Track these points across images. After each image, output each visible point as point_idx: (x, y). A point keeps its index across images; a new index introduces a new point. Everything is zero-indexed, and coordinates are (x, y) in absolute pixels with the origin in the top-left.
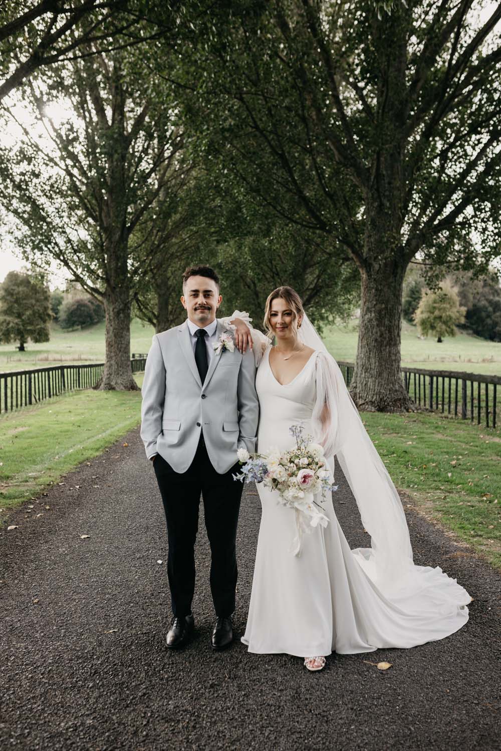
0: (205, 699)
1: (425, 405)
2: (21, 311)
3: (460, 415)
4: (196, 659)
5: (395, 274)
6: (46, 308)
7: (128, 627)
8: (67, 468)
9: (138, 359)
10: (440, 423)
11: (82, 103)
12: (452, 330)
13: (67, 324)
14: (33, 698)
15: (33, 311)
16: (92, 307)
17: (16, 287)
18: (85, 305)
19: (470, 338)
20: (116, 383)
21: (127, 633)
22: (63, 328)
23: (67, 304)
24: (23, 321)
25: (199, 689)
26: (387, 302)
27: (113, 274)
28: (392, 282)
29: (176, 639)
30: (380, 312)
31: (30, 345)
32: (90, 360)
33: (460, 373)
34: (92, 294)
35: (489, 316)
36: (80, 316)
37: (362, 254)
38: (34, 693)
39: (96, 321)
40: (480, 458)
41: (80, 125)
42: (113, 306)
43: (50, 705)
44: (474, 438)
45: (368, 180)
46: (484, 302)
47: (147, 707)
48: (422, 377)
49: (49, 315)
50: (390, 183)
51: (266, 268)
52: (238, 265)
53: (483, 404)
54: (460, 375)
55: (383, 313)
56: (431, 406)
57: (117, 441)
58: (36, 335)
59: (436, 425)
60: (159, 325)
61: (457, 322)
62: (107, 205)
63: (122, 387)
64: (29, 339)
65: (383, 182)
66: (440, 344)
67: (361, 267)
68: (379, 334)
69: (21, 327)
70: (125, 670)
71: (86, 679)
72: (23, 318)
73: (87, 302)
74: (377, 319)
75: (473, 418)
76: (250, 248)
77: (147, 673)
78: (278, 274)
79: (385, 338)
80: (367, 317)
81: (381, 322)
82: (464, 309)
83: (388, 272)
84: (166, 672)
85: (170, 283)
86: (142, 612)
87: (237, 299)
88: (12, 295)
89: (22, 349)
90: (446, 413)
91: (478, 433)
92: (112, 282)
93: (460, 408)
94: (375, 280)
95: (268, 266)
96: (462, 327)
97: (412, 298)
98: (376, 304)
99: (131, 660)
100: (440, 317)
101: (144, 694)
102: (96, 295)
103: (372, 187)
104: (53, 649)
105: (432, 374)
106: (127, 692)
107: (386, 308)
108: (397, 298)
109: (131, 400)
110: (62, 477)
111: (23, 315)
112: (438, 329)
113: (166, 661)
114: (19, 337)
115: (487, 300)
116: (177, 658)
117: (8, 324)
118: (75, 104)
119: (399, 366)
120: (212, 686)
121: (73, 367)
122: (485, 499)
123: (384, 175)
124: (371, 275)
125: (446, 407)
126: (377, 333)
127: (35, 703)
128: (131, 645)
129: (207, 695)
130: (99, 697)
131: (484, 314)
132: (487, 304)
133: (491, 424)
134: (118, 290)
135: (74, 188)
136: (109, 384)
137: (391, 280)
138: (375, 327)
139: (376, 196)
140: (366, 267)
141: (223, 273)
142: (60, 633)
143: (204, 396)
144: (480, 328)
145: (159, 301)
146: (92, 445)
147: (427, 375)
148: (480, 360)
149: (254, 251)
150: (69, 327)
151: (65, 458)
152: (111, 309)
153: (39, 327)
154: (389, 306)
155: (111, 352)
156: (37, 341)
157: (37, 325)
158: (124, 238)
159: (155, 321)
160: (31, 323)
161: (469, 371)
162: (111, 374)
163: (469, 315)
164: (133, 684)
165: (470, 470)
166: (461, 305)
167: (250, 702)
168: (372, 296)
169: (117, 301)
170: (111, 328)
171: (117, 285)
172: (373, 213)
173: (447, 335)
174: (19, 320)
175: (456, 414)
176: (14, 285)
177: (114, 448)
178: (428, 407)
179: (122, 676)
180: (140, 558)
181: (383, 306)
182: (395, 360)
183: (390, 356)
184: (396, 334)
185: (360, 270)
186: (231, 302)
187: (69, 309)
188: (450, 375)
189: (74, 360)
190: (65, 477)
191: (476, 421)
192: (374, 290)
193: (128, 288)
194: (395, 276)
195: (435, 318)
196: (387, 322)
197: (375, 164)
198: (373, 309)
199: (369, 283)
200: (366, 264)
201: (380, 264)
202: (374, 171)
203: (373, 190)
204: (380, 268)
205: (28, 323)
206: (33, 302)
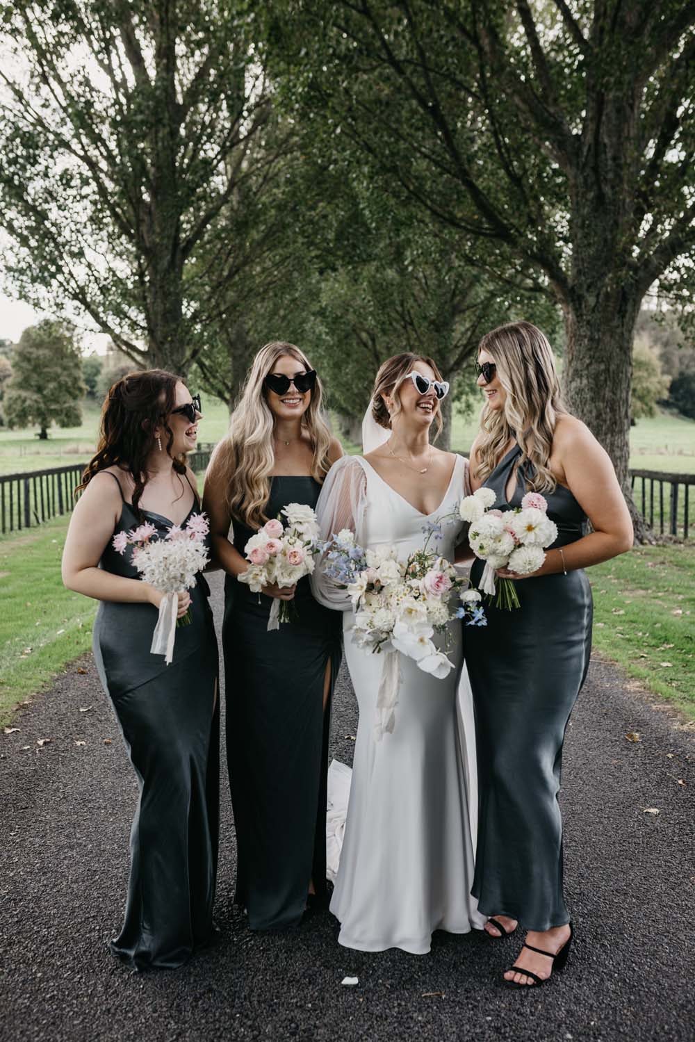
2: (41, 382)
5: (622, 313)
6: (76, 380)
9: (205, 451)
12: (651, 409)
15: (59, 383)
17: (33, 350)
19: (675, 420)
23: (107, 374)
24: (44, 396)
26: (609, 360)
27: (159, 322)
28: (618, 327)
30: (596, 377)
31: (55, 431)
45: (578, 153)
46: (694, 369)
48: (657, 484)
49: (81, 390)
50: (615, 159)
51: (393, 315)
52: (351, 310)
55: (602, 378)
56: (674, 532)
58: (63, 417)
61: (657, 397)
62: (150, 213)
64: (53, 423)
65: (603, 156)
66: (634, 427)
67: (565, 301)
68: (594, 414)
69: (42, 406)
72: (45, 392)
74: (591, 389)
76: (369, 282)
78: (411, 324)
79: (605, 421)
80: (574, 385)
81: (599, 393)
82: (667, 379)
83: (610, 309)
85: (249, 339)
87: (348, 363)
88: (29, 360)
89: (43, 436)
92: (159, 334)
94: (588, 322)
95: (397, 312)
96: (664, 404)
98: (590, 364)
100: (635, 390)
102: (136, 356)
103: (585, 165)
105: (677, 480)
107: (607, 370)
108: (625, 353)
111: (45, 388)
114: (40, 420)
117: (24, 401)
119: (626, 467)
123: (605, 145)
124: (582, 315)
126: (591, 412)
131: (694, 386)
134: (167, 346)
137: (615, 323)
138: (589, 402)
139: (591, 179)
140: (573, 301)
141: (328, 324)
144: (689, 406)
145: (234, 366)
147: (668, 481)
149: (377, 287)
153: (67, 405)
154: (613, 367)
156: (64, 425)
157: (65, 402)
158: (176, 266)
159: (227, 396)
160: (56, 401)
163: (673, 388)
166: (663, 373)
168: (583, 349)
171: (165, 338)
172: (586, 211)
173: (643, 415)
174: (39, 395)
176: (31, 347)
178: (670, 534)
181: (602, 367)
182: (620, 458)
184: (623, 413)
186: (340, 368)
192: (586, 341)
193: (182, 343)
194: (623, 317)
196: (608, 394)
197: (592, 126)
198: (585, 372)
199: (578, 328)
200: (573, 297)
201: (598, 296)
202: (589, 138)
203: (588, 171)
204: (597, 302)
205: (51, 400)
206: (59, 370)
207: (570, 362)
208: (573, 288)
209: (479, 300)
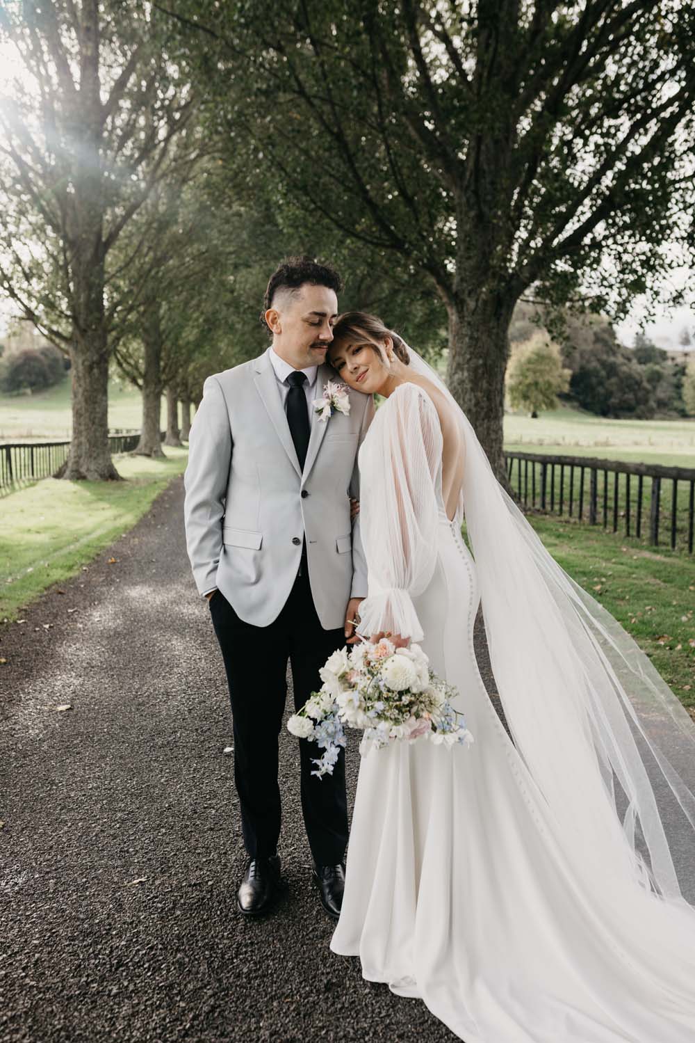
0: (321, 1013)
1: (534, 504)
3: (586, 519)
4: (291, 933)
5: (497, 316)
7: (163, 872)
8: (28, 596)
9: (116, 435)
10: (561, 530)
11: (36, 53)
12: (552, 401)
13: (10, 385)
14: (12, 1019)
16: (46, 362)
18: (35, 359)
19: (575, 412)
20: (88, 470)
21: (162, 884)
23: (9, 356)
25: (308, 995)
26: (486, 356)
27: (82, 311)
28: (494, 328)
29: (256, 897)
30: (476, 370)
32: (45, 437)
33: (588, 459)
34: (51, 340)
35: (601, 383)
36: (29, 373)
37: (451, 284)
38: (13, 1009)
39: (51, 381)
40: (631, 581)
41: (32, 85)
42: (84, 357)
43: (45, 1034)
44: (614, 552)
45: (462, 177)
46: (594, 364)
47: (222, 1035)
48: (530, 464)
50: (493, 183)
53: (611, 504)
54: (589, 462)
55: (480, 371)
56: (543, 505)
57: (98, 555)
59: (557, 533)
60: (147, 387)
61: (558, 390)
63: (96, 475)
65: (483, 181)
66: (534, 420)
67: (450, 304)
68: (473, 402)
70: (171, 959)
71: (103, 978)
73: (38, 354)
74: (471, 381)
75: (605, 523)
77: (209, 964)
79: (483, 408)
80: (456, 377)
81: (477, 385)
82: (568, 373)
83: (488, 312)
84: (245, 961)
86: (182, 844)
90: (566, 516)
91: (619, 544)
92: (81, 322)
93: (587, 507)
94: (469, 323)
96: (565, 397)
98: (470, 359)
99: (179, 937)
100: (536, 384)
101: (213, 1009)
102: (57, 340)
103: (468, 187)
104: (39, 917)
105: (545, 461)
106: (182, 1004)
107: (485, 365)
109: (110, 494)
110: (20, 610)
112: (533, 399)
113: (239, 938)
115: (598, 360)
116: (259, 932)
118: (25, 53)
120: (329, 986)
121: (24, 446)
122: (662, 643)
123: (484, 172)
124: (464, 317)
125: (566, 508)
126: (470, 401)
127: (17, 1031)
128: (174, 908)
129: (324, 1006)
130: (133, 1015)
131: (594, 380)
132: (599, 367)
133: (633, 532)
134: (90, 333)
135: (24, 180)
136: (77, 471)
137: (491, 325)
138: (469, 391)
139: (472, 200)
140: (456, 304)
142: (46, 885)
143: (305, 494)
144: (589, 400)
145: (146, 353)
146: (61, 562)
147: (539, 462)
148: (592, 443)
150: (13, 389)
151: (23, 581)
152: (80, 361)
154: (490, 362)
155: (80, 424)
158: (99, 257)
159: (141, 382)
161: (601, 457)
162: (80, 457)
163: (574, 381)
164: (190, 987)
165: (623, 599)
166: (564, 366)
167: (400, 1017)
168: (465, 347)
169: (88, 350)
170: (81, 390)
171: (89, 326)
172: (468, 227)
173: (544, 407)
175: (580, 517)
177: (95, 566)
178: (538, 506)
179: (168, 971)
180: (163, 746)
181: (481, 362)
183: (488, 434)
184: (498, 402)
185: (449, 309)
187: (12, 364)
188: (572, 462)
189: (22, 437)
190: (25, 610)
191: (610, 528)
192: (467, 339)
193: (107, 331)
194: (498, 319)
195: (529, 386)
196: (485, 385)
197: (473, 154)
198: (466, 366)
199: (461, 328)
200: (457, 300)
201: (477, 300)
202: (471, 164)
203: (469, 193)
204: (477, 306)
207: (454, 357)
208: (456, 293)
209: (384, 295)
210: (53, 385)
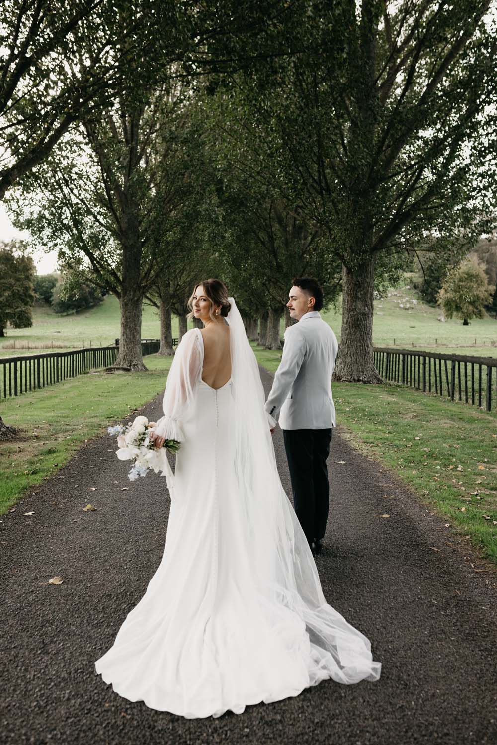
6: (27, 289)
12: (480, 311)
13: (60, 307)
15: (13, 291)
22: (57, 312)
31: (9, 330)
39: (92, 304)
49: (31, 297)
58: (16, 319)
61: (484, 302)
64: (9, 323)
66: (466, 326)
82: (492, 288)
89: (1, 334)
96: (488, 308)
97: (431, 277)
112: (464, 310)
150: (64, 311)
153: (19, 309)
156: (17, 326)
157: (17, 308)
160: (10, 306)
163: (495, 295)
166: (489, 283)
173: (474, 316)
205: (6, 305)
206: (13, 282)
210: (93, 307)
